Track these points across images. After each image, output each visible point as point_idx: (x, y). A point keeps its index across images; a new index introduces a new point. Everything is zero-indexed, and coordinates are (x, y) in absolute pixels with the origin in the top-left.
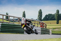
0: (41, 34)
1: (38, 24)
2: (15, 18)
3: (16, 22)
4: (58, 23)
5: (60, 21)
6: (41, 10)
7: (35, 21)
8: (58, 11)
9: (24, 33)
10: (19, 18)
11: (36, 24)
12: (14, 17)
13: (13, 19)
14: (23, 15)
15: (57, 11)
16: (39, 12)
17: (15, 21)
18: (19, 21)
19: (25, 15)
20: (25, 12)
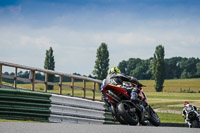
0: (105, 123)
1: (94, 91)
2: (19, 70)
3: (23, 83)
4: (159, 89)
5: (166, 81)
6: (104, 46)
7: (86, 81)
8: (160, 51)
9: (50, 119)
10: (33, 71)
11: (87, 92)
12: (17, 68)
13: (13, 74)
14: (47, 59)
15: (157, 48)
16: (99, 52)
17: (18, 79)
18: (32, 80)
19: (52, 60)
20: (52, 51)
